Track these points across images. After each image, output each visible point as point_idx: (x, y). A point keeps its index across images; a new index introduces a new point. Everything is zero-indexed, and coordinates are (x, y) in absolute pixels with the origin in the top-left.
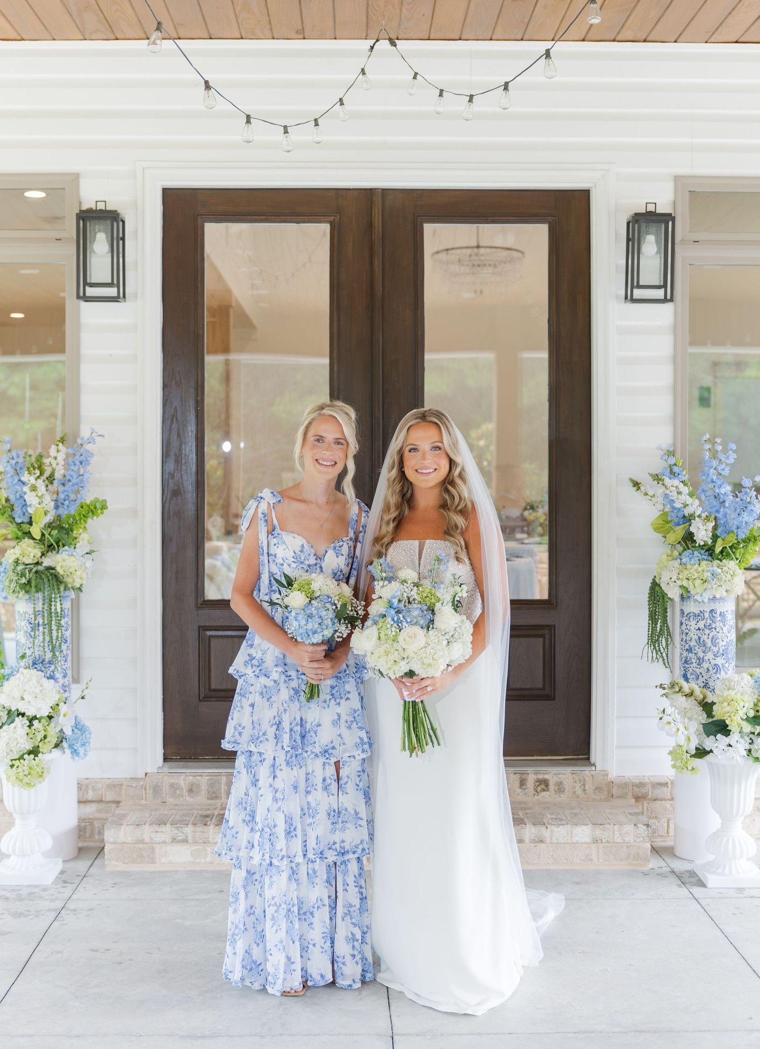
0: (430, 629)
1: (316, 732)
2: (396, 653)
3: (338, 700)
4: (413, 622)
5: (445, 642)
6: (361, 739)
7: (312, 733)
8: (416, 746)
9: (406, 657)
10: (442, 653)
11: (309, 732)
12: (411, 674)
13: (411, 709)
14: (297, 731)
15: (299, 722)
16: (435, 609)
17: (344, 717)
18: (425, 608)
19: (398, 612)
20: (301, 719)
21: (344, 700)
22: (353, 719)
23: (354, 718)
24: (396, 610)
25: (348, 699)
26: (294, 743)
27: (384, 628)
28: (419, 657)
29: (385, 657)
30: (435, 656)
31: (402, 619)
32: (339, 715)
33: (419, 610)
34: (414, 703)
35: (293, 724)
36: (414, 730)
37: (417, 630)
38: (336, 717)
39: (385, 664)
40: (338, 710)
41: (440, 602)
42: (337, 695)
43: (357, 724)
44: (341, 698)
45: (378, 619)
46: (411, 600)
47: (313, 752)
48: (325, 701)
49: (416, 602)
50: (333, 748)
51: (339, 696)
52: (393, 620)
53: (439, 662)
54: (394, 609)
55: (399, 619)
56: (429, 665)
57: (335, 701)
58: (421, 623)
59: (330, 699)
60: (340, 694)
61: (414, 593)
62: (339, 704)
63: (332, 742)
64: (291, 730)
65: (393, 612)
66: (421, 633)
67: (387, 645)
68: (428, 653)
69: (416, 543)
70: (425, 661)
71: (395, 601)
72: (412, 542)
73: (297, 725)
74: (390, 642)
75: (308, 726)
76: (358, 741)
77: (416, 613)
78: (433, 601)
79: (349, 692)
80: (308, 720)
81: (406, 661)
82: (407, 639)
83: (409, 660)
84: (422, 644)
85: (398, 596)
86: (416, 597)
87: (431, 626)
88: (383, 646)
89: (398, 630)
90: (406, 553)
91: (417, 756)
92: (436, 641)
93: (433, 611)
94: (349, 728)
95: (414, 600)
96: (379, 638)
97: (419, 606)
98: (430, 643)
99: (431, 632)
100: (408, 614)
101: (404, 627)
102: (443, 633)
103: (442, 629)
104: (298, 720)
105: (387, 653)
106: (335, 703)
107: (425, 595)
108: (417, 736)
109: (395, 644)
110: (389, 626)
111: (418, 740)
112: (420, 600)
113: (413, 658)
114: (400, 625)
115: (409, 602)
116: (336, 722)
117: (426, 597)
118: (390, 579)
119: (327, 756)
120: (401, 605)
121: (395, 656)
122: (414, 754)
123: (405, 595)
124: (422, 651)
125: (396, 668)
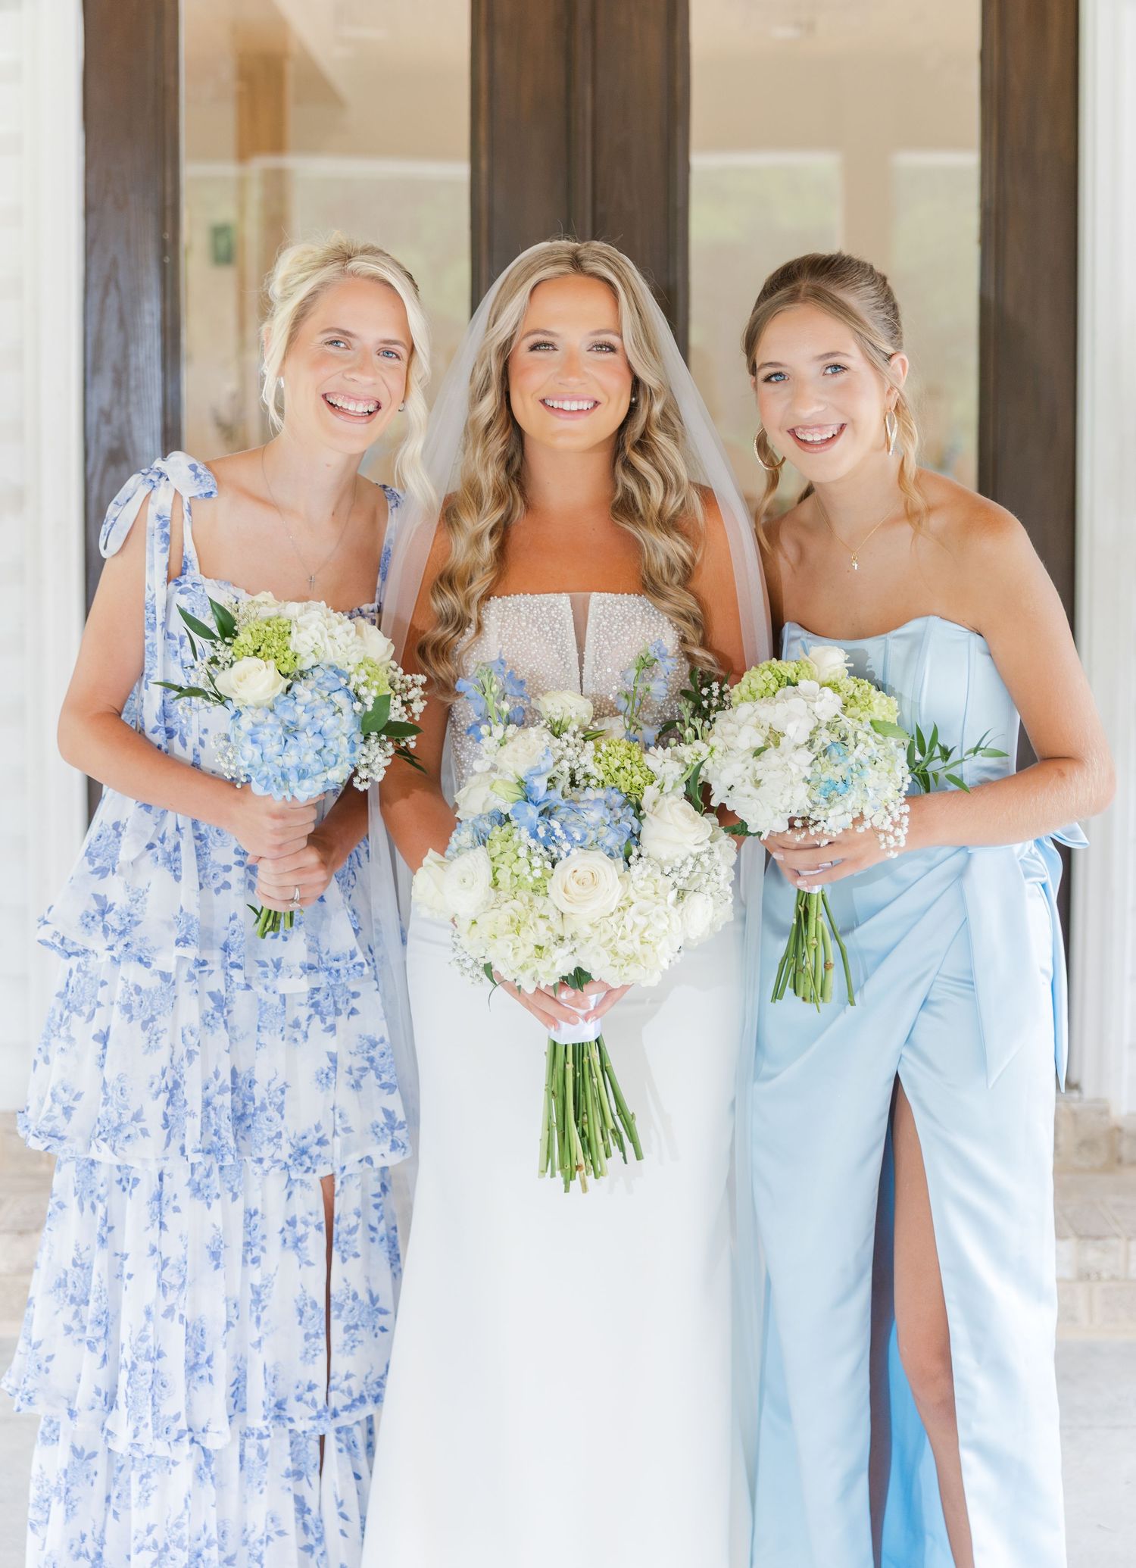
0: (632, 859)
1: (280, 1109)
2: (542, 925)
3: (329, 1020)
4: (588, 842)
5: (673, 895)
6: (389, 1114)
7: (271, 1112)
8: (581, 1161)
9: (567, 935)
10: (665, 927)
11: (263, 1108)
12: (579, 978)
13: (570, 1067)
14: (222, 1106)
15: (229, 1083)
16: (643, 803)
17: (345, 1061)
18: (618, 799)
19: (547, 813)
20: (234, 1073)
21: (344, 1016)
22: (367, 1064)
23: (371, 1060)
24: (542, 807)
25: (353, 1012)
26: (215, 1139)
27: (510, 856)
28: (605, 938)
29: (512, 936)
30: (646, 935)
31: (559, 832)
32: (333, 1058)
33: (602, 806)
34: (579, 1050)
35: (213, 1089)
36: (576, 1119)
37: (597, 861)
38: (326, 1063)
39: (510, 953)
40: (332, 1044)
41: (656, 783)
42: (327, 1005)
43: (379, 1077)
44: (338, 1012)
45: (489, 827)
46: (578, 777)
47: (279, 1161)
48: (296, 1025)
49: (593, 782)
50: (321, 1142)
51: (332, 1009)
52: (534, 835)
53: (659, 948)
54: (537, 804)
55: (550, 831)
56: (632, 958)
57: (323, 1021)
58: (609, 842)
59: (310, 1017)
60: (335, 1003)
61: (586, 759)
62: (332, 1028)
63: (318, 1128)
64: (207, 1103)
65: (532, 812)
66: (609, 870)
67: (516, 904)
68: (629, 927)
69: (564, 600)
70: (622, 947)
71: (541, 784)
72: (552, 598)
73: (221, 1091)
74: (524, 895)
75: (259, 1092)
76: (381, 1119)
77: (594, 815)
78: (638, 779)
79: (355, 995)
80: (256, 1077)
81: (568, 947)
82: (573, 886)
83: (577, 944)
84: (614, 900)
85: (548, 770)
86: (592, 768)
87: (635, 852)
88: (505, 906)
89: (548, 865)
90: (539, 629)
91: (585, 1189)
92: (649, 892)
93: (639, 807)
94: (357, 1086)
95: (587, 776)
96: (496, 884)
97: (600, 794)
98: (633, 897)
99: (636, 869)
100: (572, 818)
101: (563, 855)
102: (667, 870)
103: (664, 858)
104: (226, 1077)
105: (517, 925)
106: (323, 1026)
107: (617, 763)
108: (583, 1134)
109: (539, 902)
110: (523, 852)
111: (587, 1146)
112: (601, 776)
113: (588, 939)
114: (552, 848)
115: (573, 783)
116: (325, 1078)
117: (618, 770)
118: (522, 719)
119: (308, 1162)
120: (555, 796)
121: (541, 933)
122: (575, 1184)
123: (565, 765)
124: (612, 920)
125: (542, 966)
